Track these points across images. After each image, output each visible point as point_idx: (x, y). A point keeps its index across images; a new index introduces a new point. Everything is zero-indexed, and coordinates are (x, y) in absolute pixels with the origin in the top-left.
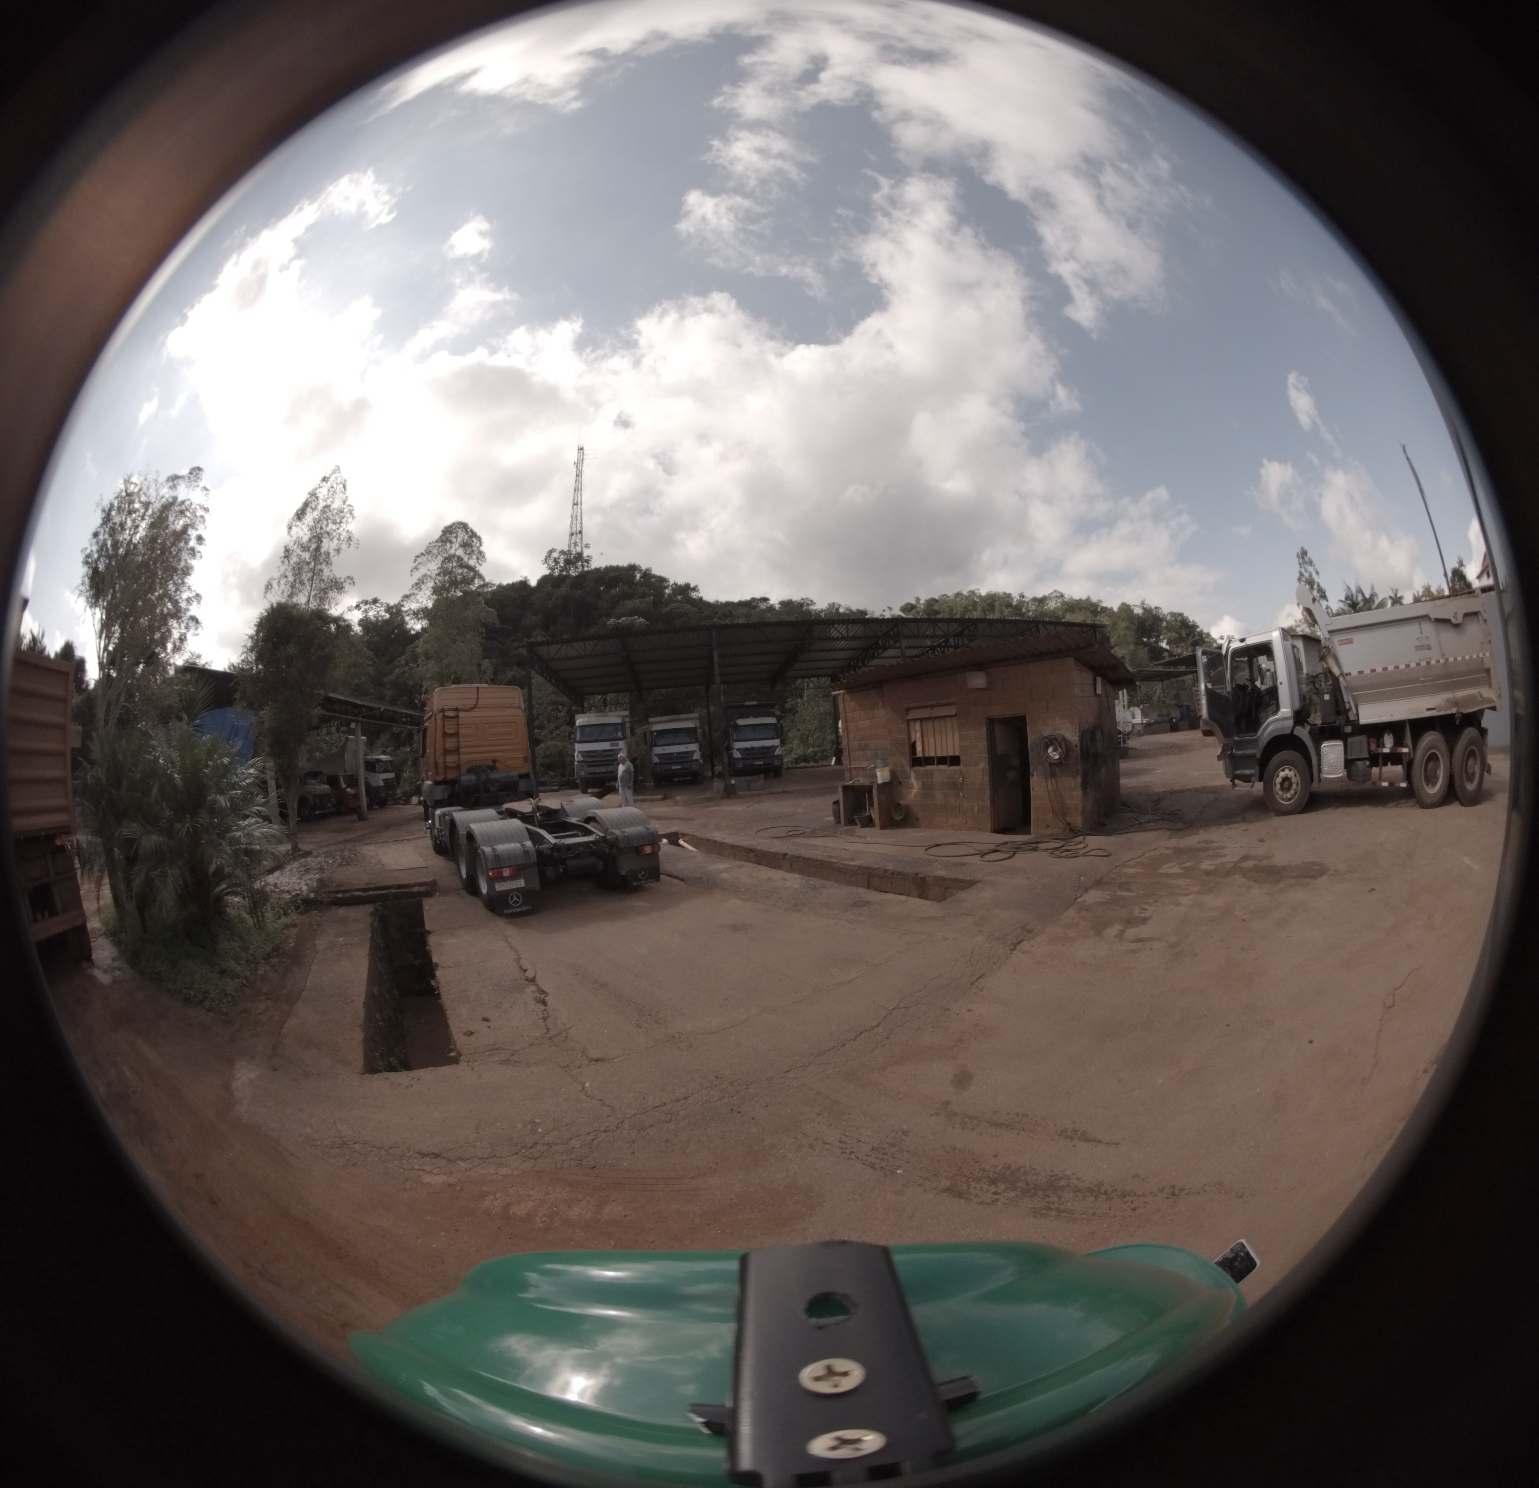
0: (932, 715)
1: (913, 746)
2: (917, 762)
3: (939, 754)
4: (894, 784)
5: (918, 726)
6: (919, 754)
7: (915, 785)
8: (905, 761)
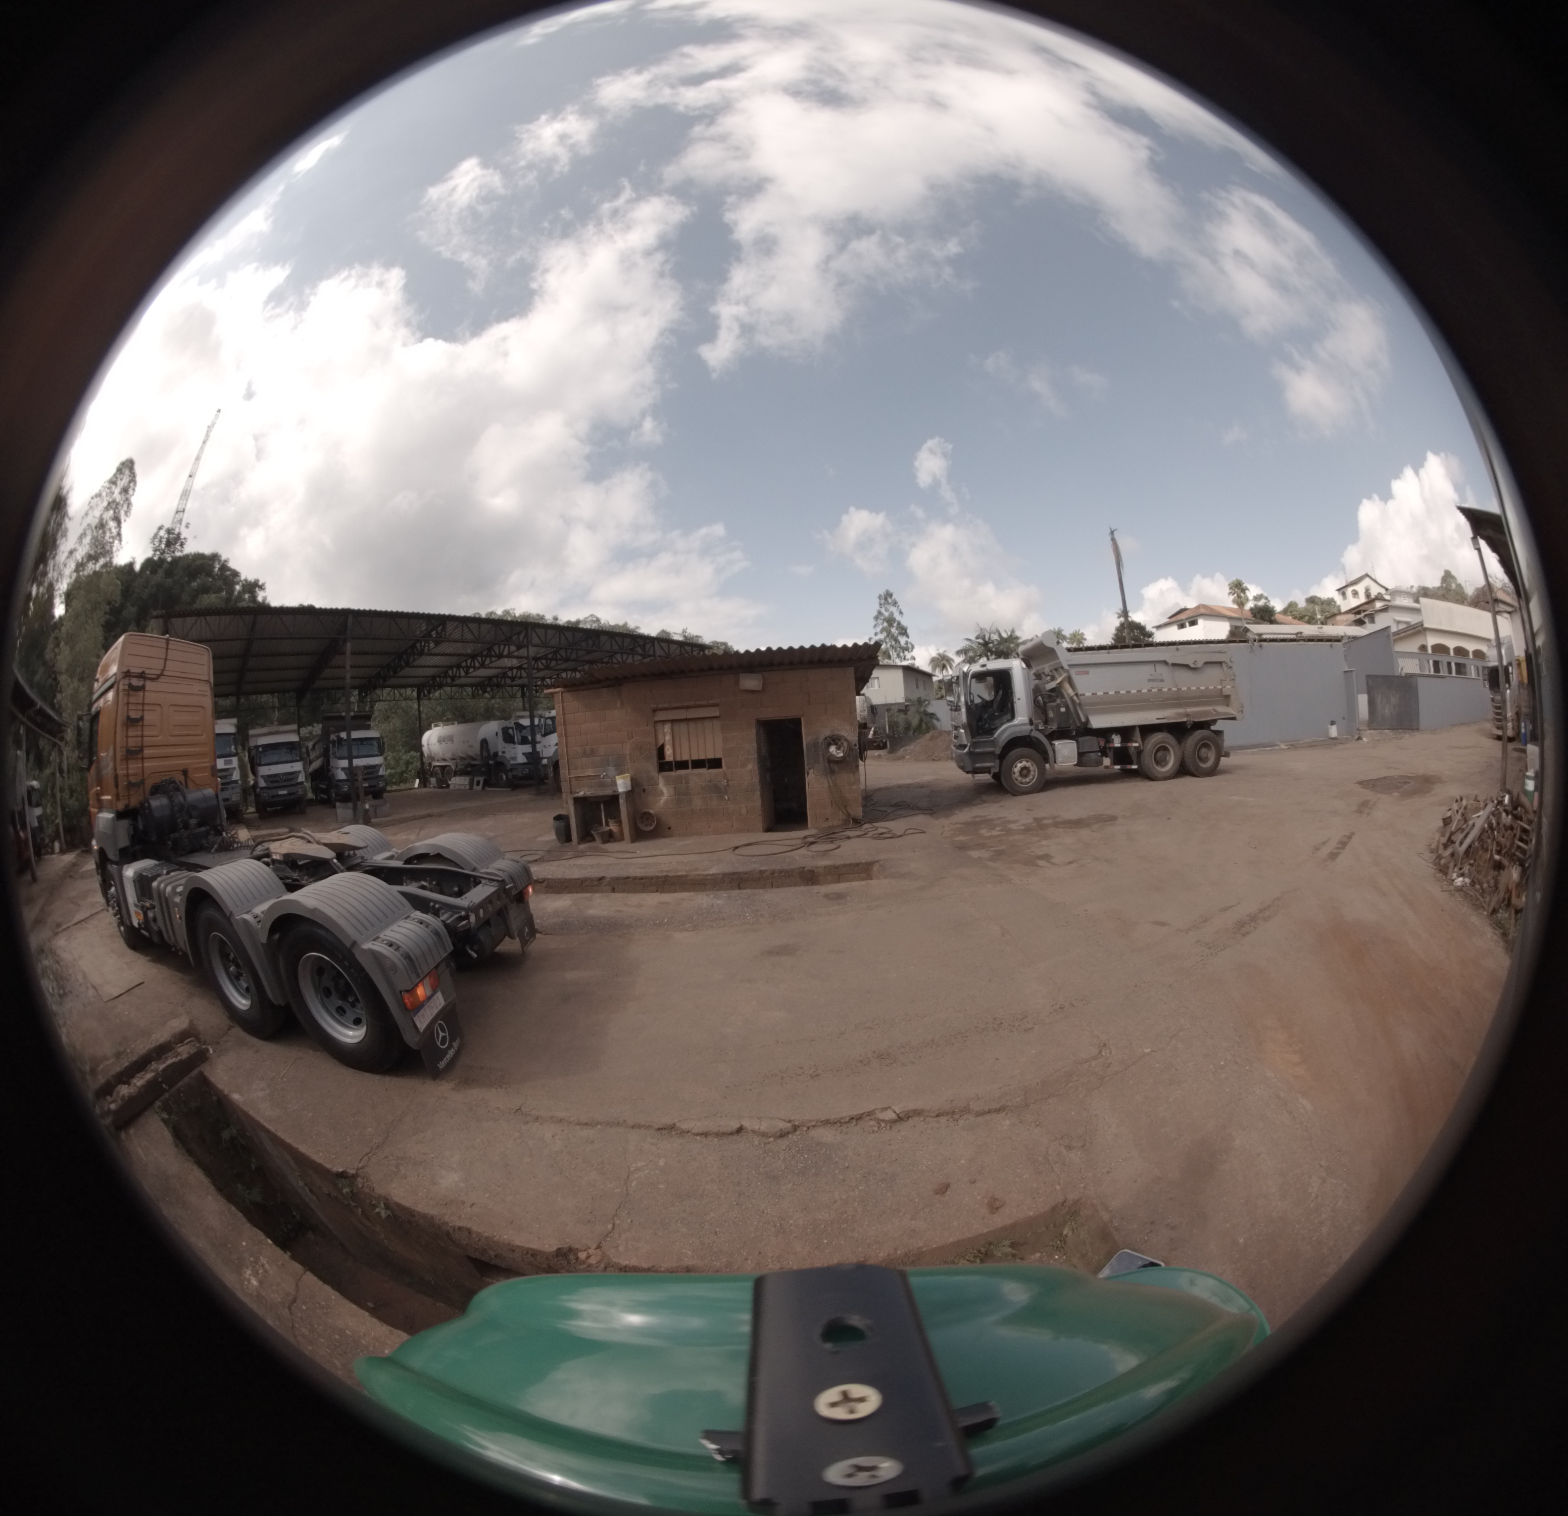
0: (689, 717)
1: (661, 751)
2: (664, 766)
3: (695, 757)
4: (637, 789)
5: (667, 728)
6: (669, 755)
7: (665, 790)
8: (652, 767)
